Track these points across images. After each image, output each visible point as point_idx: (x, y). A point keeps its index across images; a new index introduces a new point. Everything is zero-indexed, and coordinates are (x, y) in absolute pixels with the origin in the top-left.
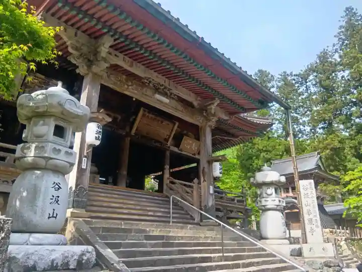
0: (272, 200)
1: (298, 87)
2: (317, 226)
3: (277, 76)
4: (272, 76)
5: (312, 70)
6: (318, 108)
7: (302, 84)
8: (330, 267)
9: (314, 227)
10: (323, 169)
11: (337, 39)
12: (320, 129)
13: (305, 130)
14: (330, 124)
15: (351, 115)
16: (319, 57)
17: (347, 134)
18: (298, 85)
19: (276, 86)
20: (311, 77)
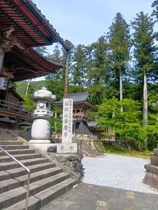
0: (42, 111)
1: (86, 55)
2: (70, 131)
3: (75, 46)
4: (73, 45)
5: (94, 46)
6: (94, 69)
7: (88, 54)
8: (71, 161)
9: (67, 132)
10: (89, 101)
11: (110, 30)
12: (93, 81)
13: (85, 81)
14: (98, 79)
15: (109, 76)
16: (99, 40)
17: (106, 86)
18: (86, 53)
19: (74, 52)
20: (93, 51)
